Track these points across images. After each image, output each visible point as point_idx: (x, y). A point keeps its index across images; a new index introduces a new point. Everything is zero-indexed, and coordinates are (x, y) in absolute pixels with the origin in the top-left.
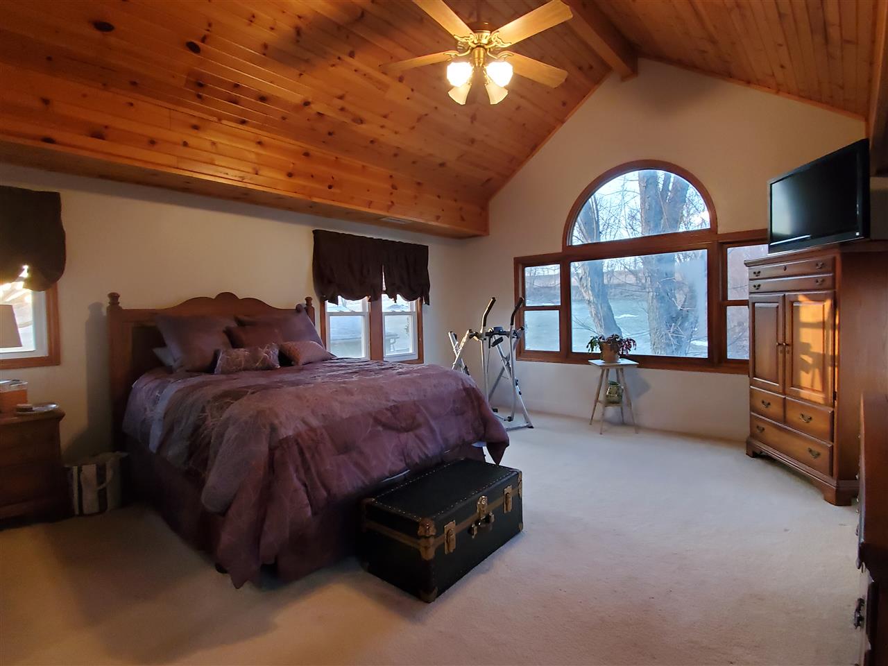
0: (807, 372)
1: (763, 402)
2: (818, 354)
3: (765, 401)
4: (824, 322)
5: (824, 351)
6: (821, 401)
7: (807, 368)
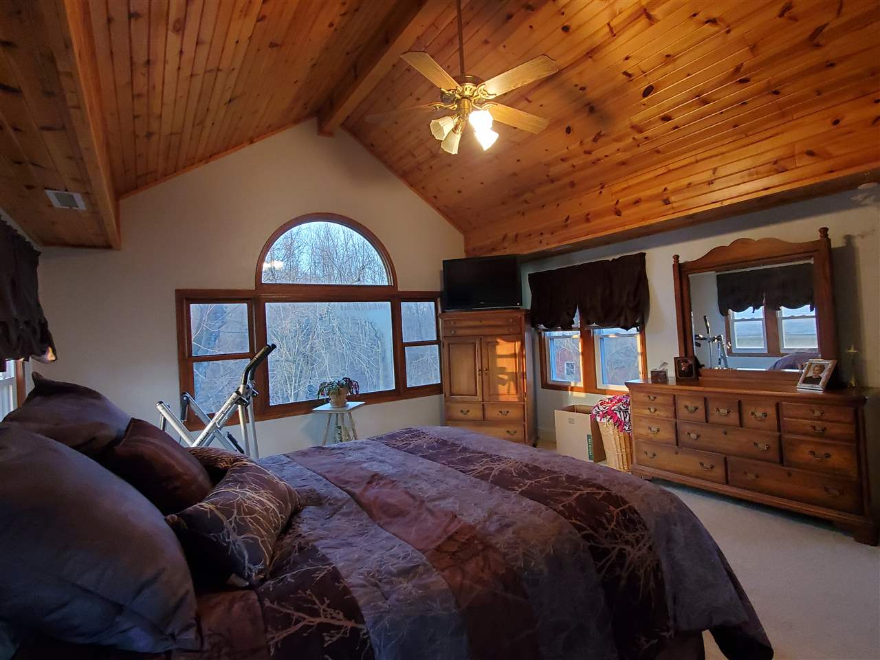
0: (504, 385)
1: (462, 411)
2: (512, 373)
3: (464, 410)
4: (515, 354)
5: (516, 370)
6: (516, 400)
7: (503, 382)
